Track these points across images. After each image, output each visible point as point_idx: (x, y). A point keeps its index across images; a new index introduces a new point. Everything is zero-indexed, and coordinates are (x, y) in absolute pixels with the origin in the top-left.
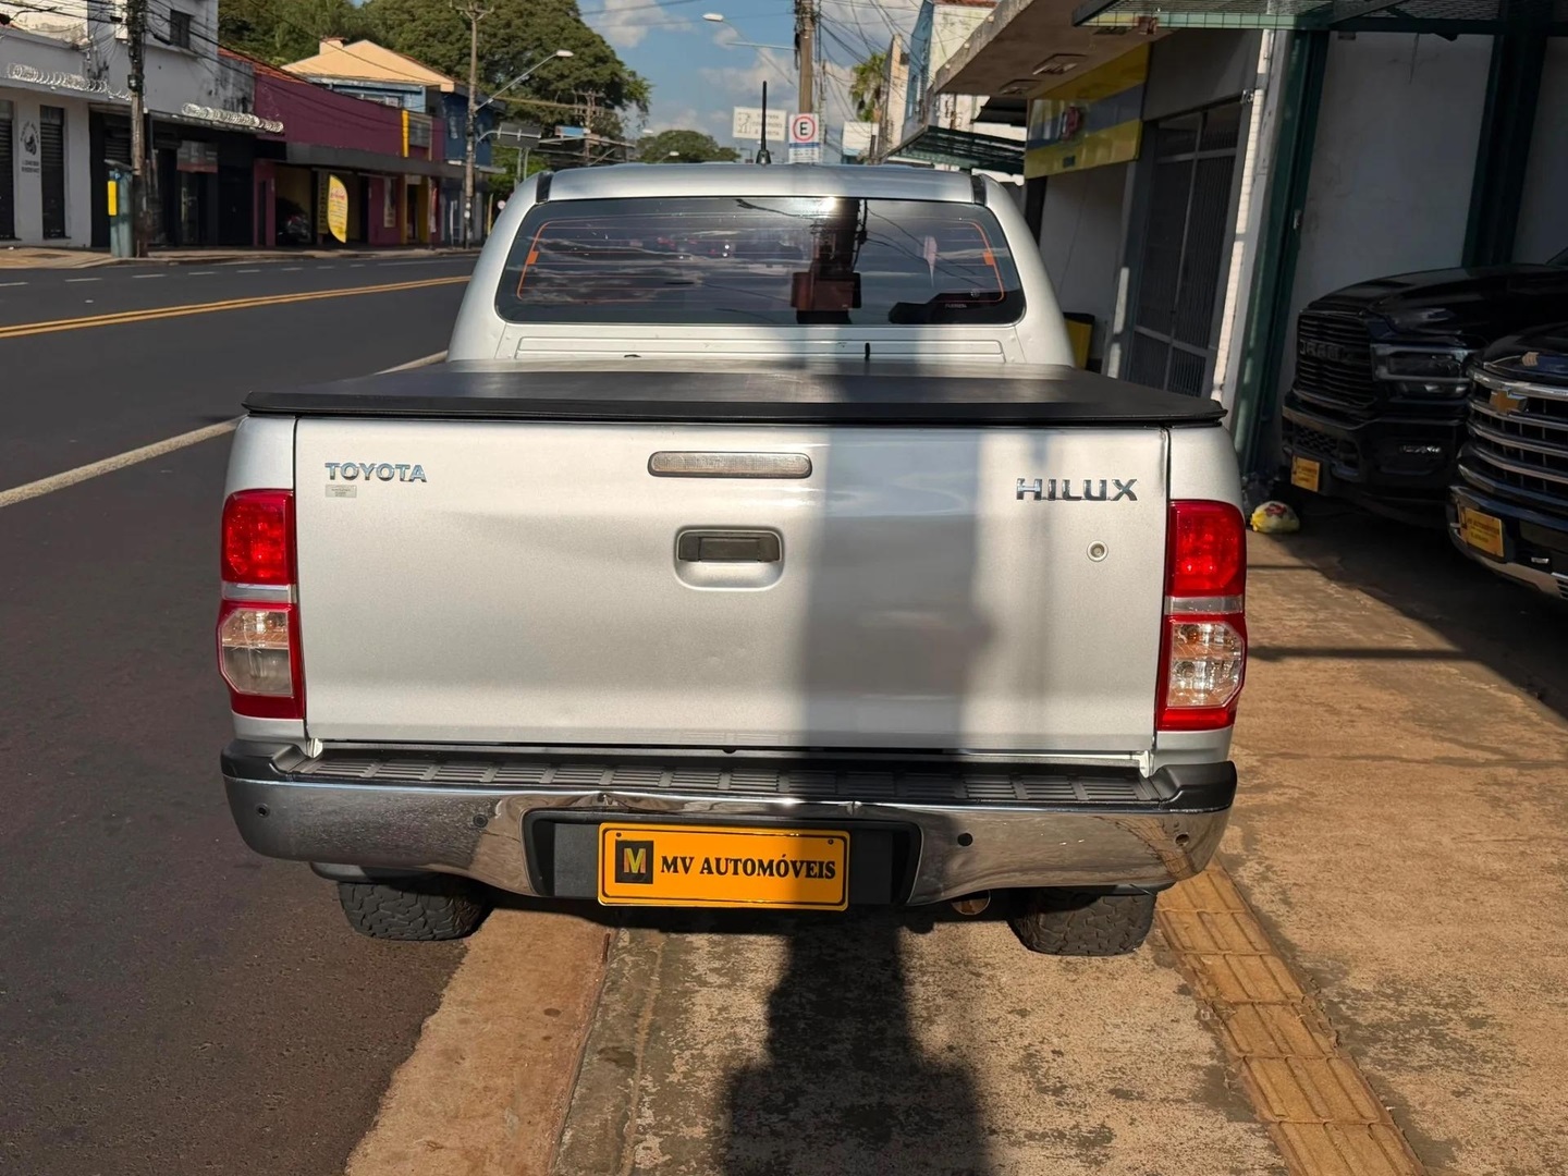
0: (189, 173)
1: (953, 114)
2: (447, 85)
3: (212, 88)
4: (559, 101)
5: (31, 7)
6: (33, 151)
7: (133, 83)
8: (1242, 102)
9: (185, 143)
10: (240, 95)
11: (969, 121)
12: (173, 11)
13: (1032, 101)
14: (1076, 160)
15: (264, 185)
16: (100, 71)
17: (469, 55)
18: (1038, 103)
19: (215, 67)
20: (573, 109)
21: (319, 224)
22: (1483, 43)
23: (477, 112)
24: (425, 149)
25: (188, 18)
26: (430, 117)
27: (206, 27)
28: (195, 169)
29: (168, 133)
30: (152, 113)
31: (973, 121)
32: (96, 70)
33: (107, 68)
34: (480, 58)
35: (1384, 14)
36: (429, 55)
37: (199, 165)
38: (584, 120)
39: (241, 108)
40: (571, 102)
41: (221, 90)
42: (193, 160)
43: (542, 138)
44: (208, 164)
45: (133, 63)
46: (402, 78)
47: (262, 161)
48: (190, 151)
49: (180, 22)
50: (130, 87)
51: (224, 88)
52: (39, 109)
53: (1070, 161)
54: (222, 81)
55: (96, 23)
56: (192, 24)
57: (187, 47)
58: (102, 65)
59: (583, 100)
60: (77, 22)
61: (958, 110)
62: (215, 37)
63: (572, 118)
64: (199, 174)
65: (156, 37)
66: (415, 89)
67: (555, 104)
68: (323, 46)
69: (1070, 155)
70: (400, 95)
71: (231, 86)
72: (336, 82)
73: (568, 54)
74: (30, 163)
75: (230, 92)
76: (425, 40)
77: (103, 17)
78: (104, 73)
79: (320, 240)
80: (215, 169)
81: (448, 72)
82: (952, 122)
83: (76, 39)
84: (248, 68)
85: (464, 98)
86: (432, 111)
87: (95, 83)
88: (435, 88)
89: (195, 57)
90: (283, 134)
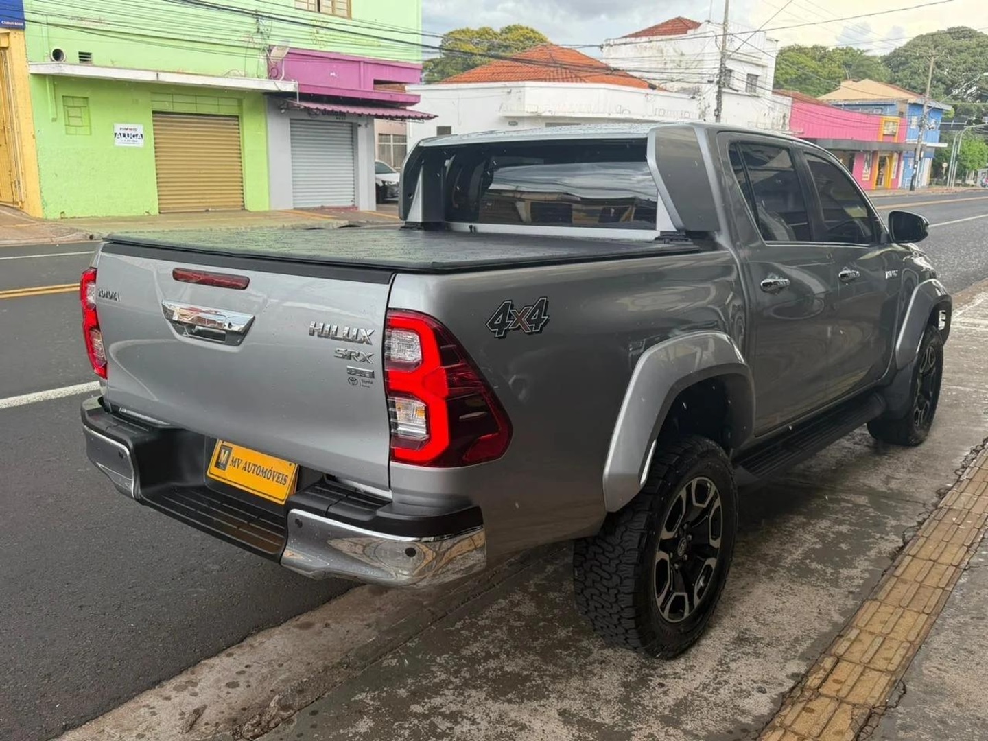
2: (913, 99)
3: (767, 111)
7: (717, 113)
10: (782, 115)
12: (749, 75)
16: (706, 108)
19: (770, 104)
24: (894, 136)
25: (757, 76)
26: (899, 118)
32: (703, 108)
33: (709, 106)
36: (912, 84)
39: (782, 121)
41: (771, 113)
45: (717, 103)
49: (752, 79)
50: (715, 116)
51: (773, 113)
54: (771, 108)
55: (704, 85)
56: (759, 80)
57: (754, 93)
58: (706, 106)
60: (694, 85)
62: (769, 88)
66: (891, 103)
68: (842, 84)
70: (883, 107)
71: (776, 111)
72: (847, 103)
75: (778, 114)
78: (708, 109)
83: (694, 93)
84: (788, 101)
85: (921, 106)
86: (901, 114)
87: (703, 114)
88: (905, 102)
89: (758, 97)
90: (803, 133)
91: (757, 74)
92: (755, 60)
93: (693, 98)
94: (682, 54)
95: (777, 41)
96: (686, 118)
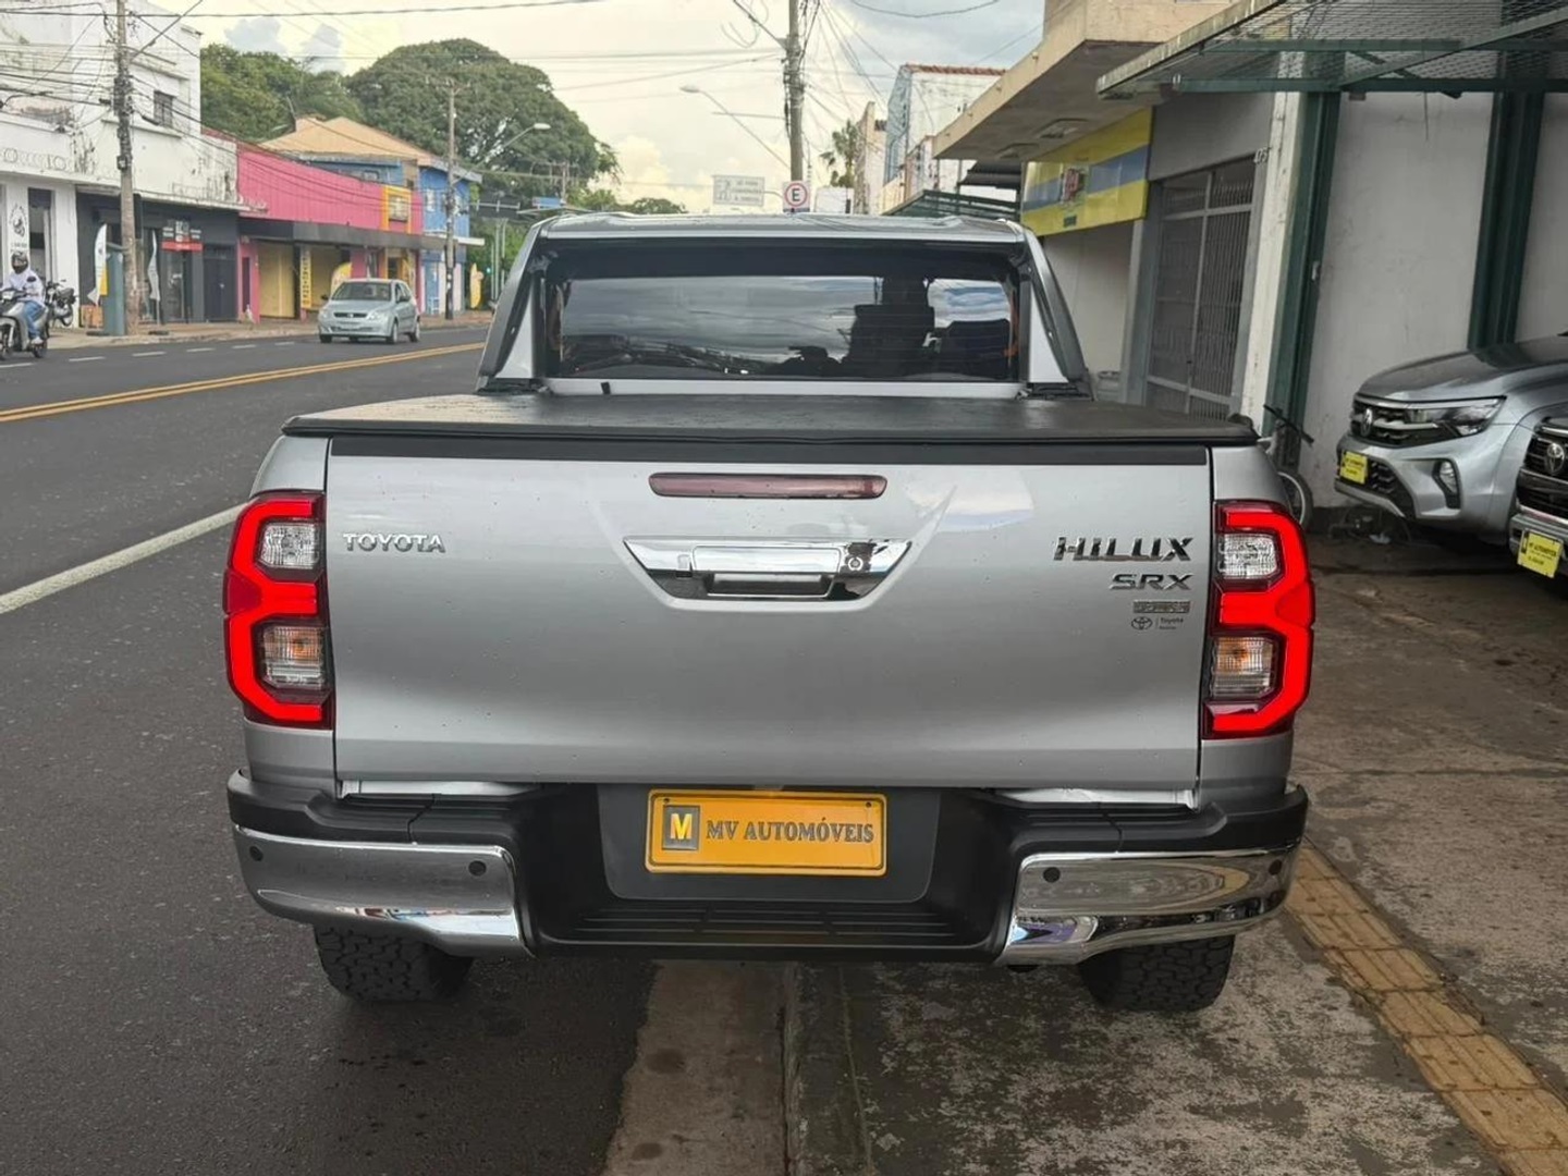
0: (173, 251)
1: (937, 176)
2: (426, 159)
3: (196, 167)
4: (534, 172)
5: (21, 91)
6: (21, 233)
7: (123, 164)
8: (1256, 160)
9: (169, 221)
10: (223, 173)
11: (954, 184)
12: (157, 93)
13: (1027, 162)
14: (1078, 220)
15: (246, 262)
16: (86, 153)
17: (446, 129)
18: (1032, 165)
19: (198, 144)
20: (547, 180)
21: (302, 298)
22: (1482, 101)
23: (455, 185)
24: (405, 222)
25: (171, 97)
26: (408, 191)
27: (189, 106)
28: (179, 247)
29: (155, 213)
30: (142, 194)
31: (959, 184)
32: (83, 152)
33: (93, 150)
34: (457, 132)
35: (1393, 75)
36: (405, 130)
37: (183, 243)
38: (559, 190)
39: (224, 185)
40: (546, 173)
41: (204, 169)
42: (178, 239)
43: (521, 209)
44: (196, 241)
45: (122, 144)
46: (382, 153)
47: (246, 239)
48: (174, 227)
49: (163, 100)
50: (119, 167)
51: (208, 167)
52: (26, 194)
53: (1071, 221)
54: (205, 160)
55: (82, 105)
56: (174, 102)
57: (171, 127)
58: (88, 147)
59: (556, 172)
60: (64, 104)
61: (941, 174)
62: (197, 115)
63: (548, 190)
64: (184, 252)
65: (144, 118)
66: (391, 163)
67: (531, 175)
68: (301, 123)
69: (1071, 215)
70: (380, 170)
71: (213, 163)
72: (314, 158)
73: (545, 126)
74: (18, 245)
75: (215, 171)
76: (399, 115)
77: (91, 99)
78: (90, 155)
79: (303, 315)
80: (199, 247)
81: (426, 147)
82: (936, 185)
83: (62, 122)
84: (231, 146)
85: (443, 174)
86: (411, 185)
87: (82, 165)
88: (413, 163)
89: (179, 138)
90: (266, 211)
91: (172, 93)
92: (167, 67)
93: (61, 130)
94: (23, 41)
95: (200, 34)
96: (57, 169)
